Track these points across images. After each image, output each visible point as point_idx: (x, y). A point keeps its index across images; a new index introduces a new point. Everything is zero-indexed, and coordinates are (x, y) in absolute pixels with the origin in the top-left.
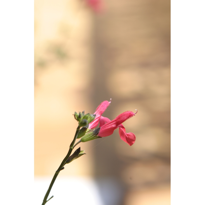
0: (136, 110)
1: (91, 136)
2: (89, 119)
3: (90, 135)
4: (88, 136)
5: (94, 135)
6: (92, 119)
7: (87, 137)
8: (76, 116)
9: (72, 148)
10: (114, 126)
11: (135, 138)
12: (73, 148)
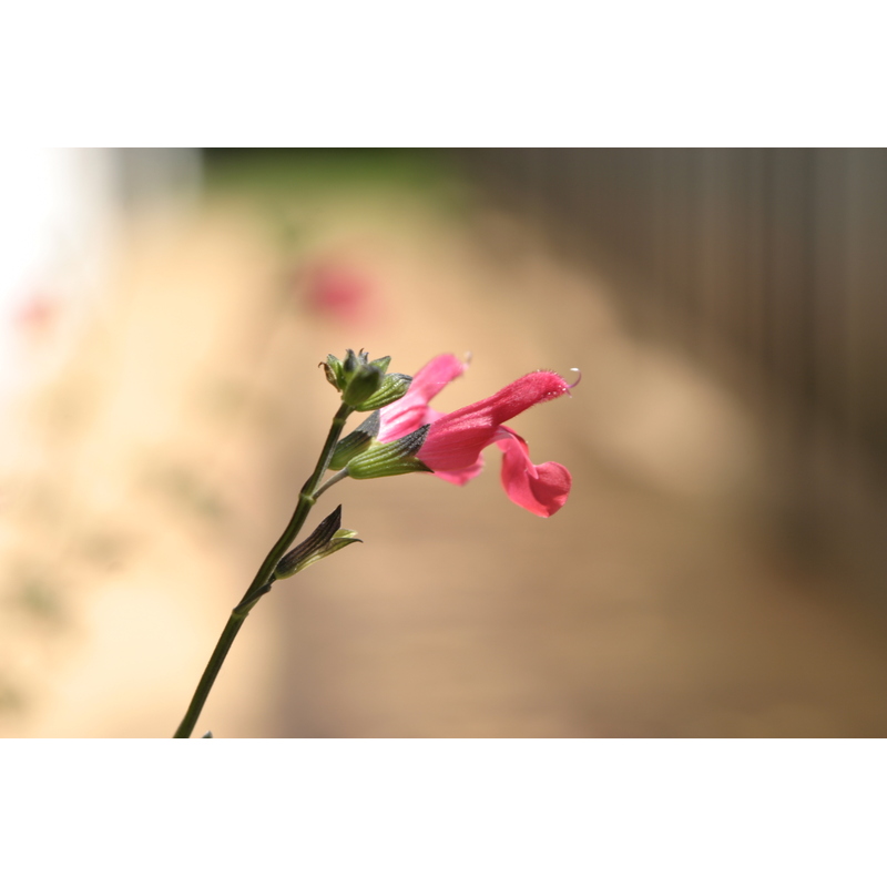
0: (576, 369)
1: (390, 453)
2: (386, 387)
3: (386, 452)
4: (377, 455)
5: (400, 452)
6: (399, 387)
7: (372, 457)
8: (333, 366)
9: (310, 498)
10: (484, 422)
11: (567, 479)
12: (316, 497)
